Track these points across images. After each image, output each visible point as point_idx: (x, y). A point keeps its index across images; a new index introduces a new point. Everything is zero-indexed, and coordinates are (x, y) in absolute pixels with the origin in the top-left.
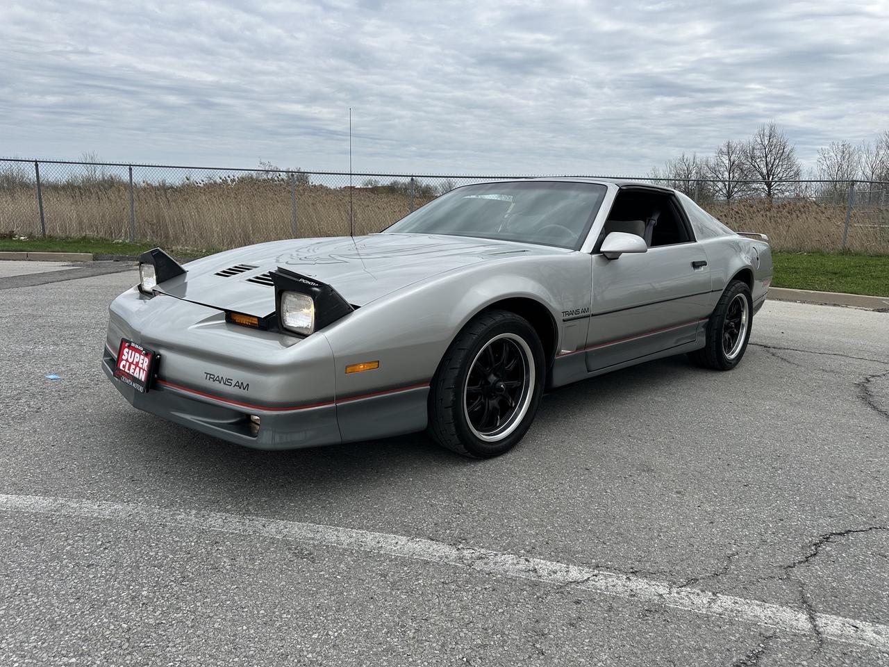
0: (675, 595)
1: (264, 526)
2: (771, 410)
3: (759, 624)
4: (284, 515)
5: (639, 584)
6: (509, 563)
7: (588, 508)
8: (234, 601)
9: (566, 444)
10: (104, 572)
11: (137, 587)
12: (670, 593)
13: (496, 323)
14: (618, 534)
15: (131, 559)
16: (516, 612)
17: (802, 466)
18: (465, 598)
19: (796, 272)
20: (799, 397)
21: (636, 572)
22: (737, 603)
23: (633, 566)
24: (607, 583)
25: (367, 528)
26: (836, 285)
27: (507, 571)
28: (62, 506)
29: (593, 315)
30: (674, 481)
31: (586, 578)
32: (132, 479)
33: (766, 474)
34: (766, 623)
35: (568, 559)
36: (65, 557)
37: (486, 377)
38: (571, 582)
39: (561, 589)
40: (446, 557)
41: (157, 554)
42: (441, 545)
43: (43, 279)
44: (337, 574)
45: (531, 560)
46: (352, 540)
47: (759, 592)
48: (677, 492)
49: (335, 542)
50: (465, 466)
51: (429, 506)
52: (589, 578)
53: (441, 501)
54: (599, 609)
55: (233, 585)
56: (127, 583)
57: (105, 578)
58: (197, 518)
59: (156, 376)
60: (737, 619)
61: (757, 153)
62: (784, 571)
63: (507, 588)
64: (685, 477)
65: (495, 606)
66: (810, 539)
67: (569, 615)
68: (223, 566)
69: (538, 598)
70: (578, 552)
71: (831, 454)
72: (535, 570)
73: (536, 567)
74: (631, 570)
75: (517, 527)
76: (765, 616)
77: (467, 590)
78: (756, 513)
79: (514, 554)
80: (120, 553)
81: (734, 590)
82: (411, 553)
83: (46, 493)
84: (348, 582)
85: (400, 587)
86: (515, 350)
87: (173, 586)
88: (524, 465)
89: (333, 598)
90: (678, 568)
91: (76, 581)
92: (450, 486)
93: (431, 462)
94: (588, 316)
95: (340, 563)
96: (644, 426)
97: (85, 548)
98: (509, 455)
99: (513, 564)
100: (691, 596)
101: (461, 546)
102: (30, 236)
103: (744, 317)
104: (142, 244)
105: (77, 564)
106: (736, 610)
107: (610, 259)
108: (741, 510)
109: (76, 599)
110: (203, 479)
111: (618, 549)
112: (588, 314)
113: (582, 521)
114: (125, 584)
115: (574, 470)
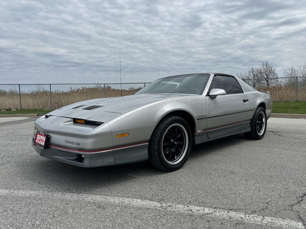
0: (248, 217)
1: (86, 197)
2: (277, 151)
3: (283, 227)
4: (94, 193)
5: (233, 214)
6: (181, 208)
7: (211, 187)
8: (72, 225)
9: (202, 165)
10: (23, 216)
11: (35, 221)
12: (245, 217)
13: (172, 120)
14: (223, 196)
15: (34, 210)
16: (184, 226)
17: (292, 169)
18: (163, 221)
19: (280, 108)
20: (287, 147)
21: (231, 209)
22: (273, 220)
23: (230, 207)
24: (220, 214)
25: (126, 197)
26: (295, 111)
27: (180, 211)
28: (12, 193)
29: (208, 118)
30: (243, 176)
31: (211, 212)
32: (39, 183)
33: (278, 173)
34: (285, 227)
35: (204, 206)
36: (9, 210)
37: (170, 140)
38: (205, 214)
39: (202, 217)
40: (156, 206)
41: (44, 208)
42: (154, 202)
43: (19, 122)
44: (113, 213)
45: (189, 206)
46: (120, 201)
47: (281, 215)
48: (245, 180)
49: (113, 202)
50: (164, 174)
51: (150, 188)
52: (212, 212)
53: (154, 186)
54: (217, 224)
55: (72, 219)
56: (31, 219)
57: (23, 217)
58: (61, 195)
59: (48, 143)
60: (273, 226)
61: (262, 71)
62: (290, 207)
63: (180, 217)
64: (247, 175)
65: (175, 224)
66: (299, 195)
67: (205, 226)
68: (69, 212)
69: (192, 220)
70: (208, 203)
71: (302, 165)
72: (191, 210)
73: (192, 209)
74: (229, 209)
75: (184, 195)
76: (285, 224)
77: (164, 218)
78: (276, 186)
79: (183, 205)
80: (31, 208)
81: (271, 215)
82: (142, 205)
83: (6, 188)
84: (117, 217)
85: (138, 218)
86: (180, 131)
87: (49, 220)
88: (186, 173)
89: (111, 223)
90: (247, 207)
91: (12, 219)
92: (158, 181)
93: (151, 173)
94: (207, 118)
95: (114, 210)
96: (231, 159)
97: (17, 207)
98: (180, 170)
99: (182, 208)
100: (254, 218)
101: (162, 202)
102: (17, 109)
103: (264, 120)
105: (13, 213)
106: (273, 222)
107: (213, 98)
108: (270, 185)
109: (11, 226)
110: (65, 181)
111: (223, 201)
112: (206, 117)
113: (209, 192)
114: (31, 220)
115: (205, 174)
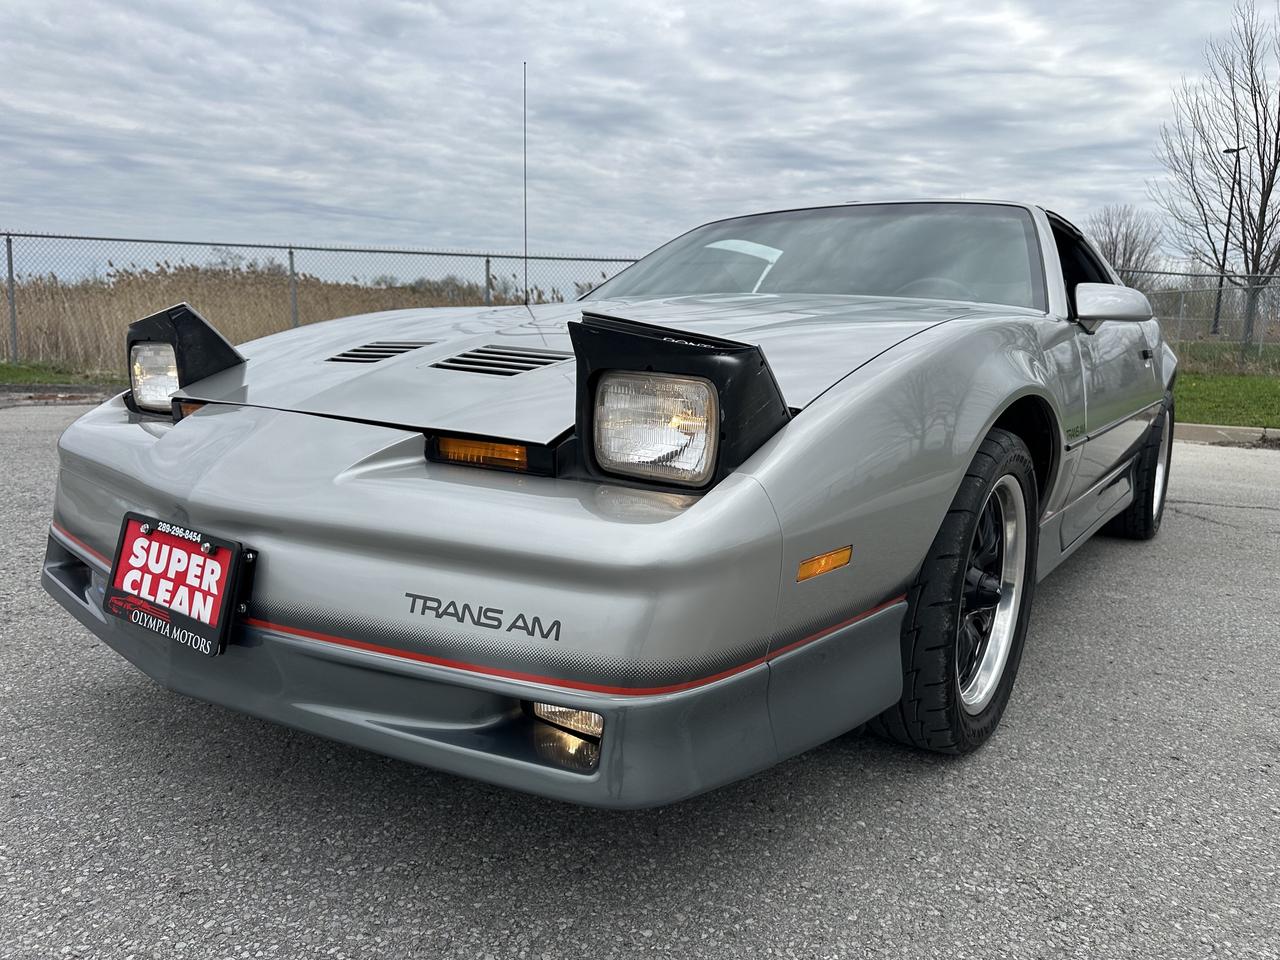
29: (1088, 440)
59: (244, 607)
94: (1085, 441)
104: (30, 366)
107: (1089, 334)
112: (1084, 435)
